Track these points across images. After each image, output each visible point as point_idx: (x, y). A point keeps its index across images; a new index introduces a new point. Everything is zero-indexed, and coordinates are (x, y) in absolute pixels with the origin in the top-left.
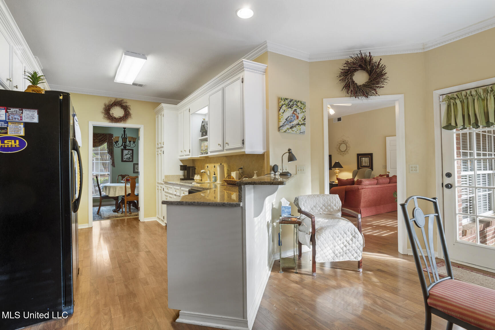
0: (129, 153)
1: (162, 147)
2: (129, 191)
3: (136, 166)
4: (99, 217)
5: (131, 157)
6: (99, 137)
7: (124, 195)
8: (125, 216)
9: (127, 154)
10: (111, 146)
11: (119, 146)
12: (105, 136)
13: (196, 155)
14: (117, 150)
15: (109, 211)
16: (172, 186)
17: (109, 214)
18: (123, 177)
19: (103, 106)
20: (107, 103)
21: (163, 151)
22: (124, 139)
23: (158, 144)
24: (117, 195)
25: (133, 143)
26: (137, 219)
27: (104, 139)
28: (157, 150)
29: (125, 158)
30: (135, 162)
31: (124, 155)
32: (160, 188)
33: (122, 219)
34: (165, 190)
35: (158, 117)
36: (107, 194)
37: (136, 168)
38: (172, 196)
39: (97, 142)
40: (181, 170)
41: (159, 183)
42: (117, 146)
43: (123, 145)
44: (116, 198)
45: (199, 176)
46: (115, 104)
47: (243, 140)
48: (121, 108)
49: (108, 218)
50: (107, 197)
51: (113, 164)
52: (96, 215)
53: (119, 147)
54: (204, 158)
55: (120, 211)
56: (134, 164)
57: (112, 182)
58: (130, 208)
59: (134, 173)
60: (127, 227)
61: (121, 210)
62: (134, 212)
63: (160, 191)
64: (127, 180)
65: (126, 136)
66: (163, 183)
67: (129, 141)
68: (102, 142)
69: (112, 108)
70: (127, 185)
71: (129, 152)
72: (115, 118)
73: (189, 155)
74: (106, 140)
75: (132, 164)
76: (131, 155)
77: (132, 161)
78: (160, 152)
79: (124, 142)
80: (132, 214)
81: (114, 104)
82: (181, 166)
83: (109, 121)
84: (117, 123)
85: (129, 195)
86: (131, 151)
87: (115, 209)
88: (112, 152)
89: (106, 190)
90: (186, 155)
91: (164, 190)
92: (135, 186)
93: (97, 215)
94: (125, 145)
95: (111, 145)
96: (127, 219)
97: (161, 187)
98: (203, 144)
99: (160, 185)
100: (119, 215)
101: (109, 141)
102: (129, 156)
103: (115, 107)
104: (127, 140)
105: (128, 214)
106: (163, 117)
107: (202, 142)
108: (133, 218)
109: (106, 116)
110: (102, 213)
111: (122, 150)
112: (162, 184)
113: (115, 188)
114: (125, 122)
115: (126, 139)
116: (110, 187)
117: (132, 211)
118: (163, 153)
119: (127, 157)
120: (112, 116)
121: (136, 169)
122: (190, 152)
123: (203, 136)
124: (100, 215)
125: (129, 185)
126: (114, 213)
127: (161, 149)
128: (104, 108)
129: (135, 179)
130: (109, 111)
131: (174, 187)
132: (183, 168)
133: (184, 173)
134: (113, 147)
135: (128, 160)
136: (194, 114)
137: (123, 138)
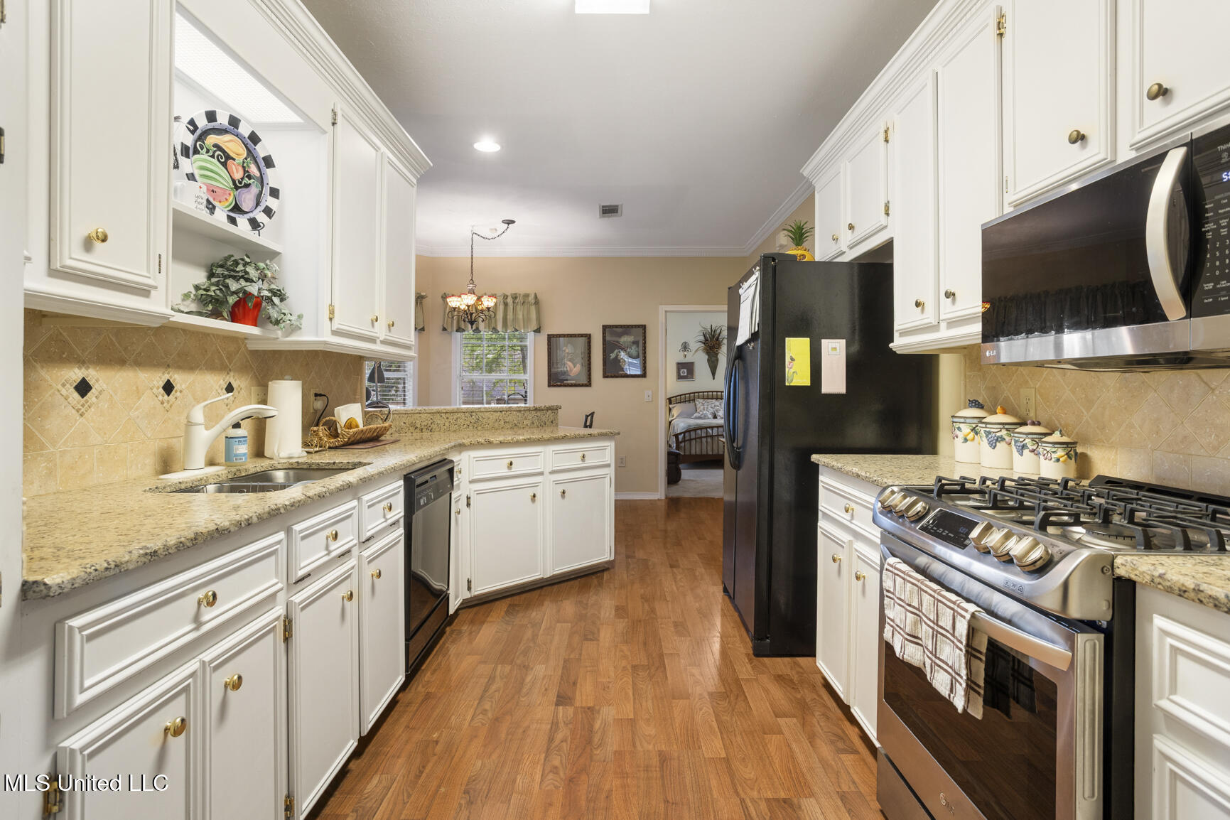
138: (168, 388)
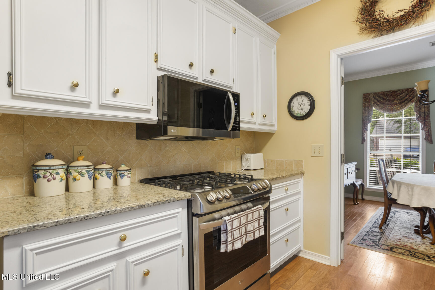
4: (376, 236)
10: (423, 107)
12: (410, 92)
17: (401, 237)
24: (414, 205)
27: (410, 96)
39: (396, 104)
51: (429, 138)
52: (375, 229)
68: (406, 102)
74: (413, 98)
88: (425, 118)
93: (378, 230)
100: (422, 248)
120: (377, 20)
124: (383, 233)
126: (415, 236)
134: (428, 108)
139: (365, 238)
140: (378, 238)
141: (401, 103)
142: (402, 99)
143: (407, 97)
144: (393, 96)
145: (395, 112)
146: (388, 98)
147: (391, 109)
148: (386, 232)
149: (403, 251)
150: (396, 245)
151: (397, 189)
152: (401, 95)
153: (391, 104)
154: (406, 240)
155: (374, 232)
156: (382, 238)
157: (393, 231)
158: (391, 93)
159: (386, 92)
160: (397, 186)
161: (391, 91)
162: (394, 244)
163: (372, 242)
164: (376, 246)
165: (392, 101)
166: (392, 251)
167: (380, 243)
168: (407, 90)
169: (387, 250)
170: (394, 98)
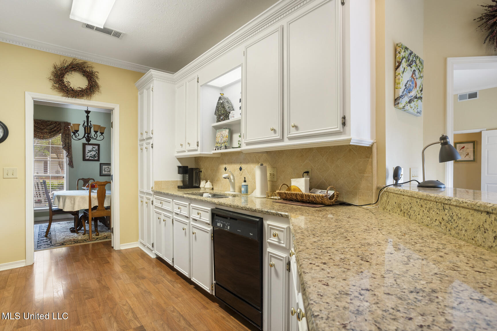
0: (94, 149)
1: (151, 138)
2: (95, 203)
3: (103, 166)
4: (47, 241)
5: (96, 155)
6: (49, 126)
7: (88, 208)
8: (90, 239)
9: (92, 151)
10: (67, 139)
11: (79, 137)
12: (58, 125)
13: (208, 150)
14: (77, 144)
15: (65, 230)
16: (171, 200)
17: (64, 237)
18: (86, 181)
19: (52, 69)
20: (59, 64)
21: (152, 144)
22: (88, 128)
23: (142, 134)
24: (76, 209)
25: (100, 134)
26: (108, 245)
27: (57, 128)
28: (139, 143)
29: (87, 156)
30: (102, 161)
31: (87, 151)
32: (145, 200)
33: (86, 245)
34: (157, 203)
35: (142, 93)
36: (61, 208)
37: (103, 169)
38: (171, 215)
39: (46, 133)
40: (179, 173)
41: (143, 192)
42: (76, 137)
43: (86, 136)
44: (76, 213)
45: (209, 183)
46: (73, 68)
47: (344, 118)
48: (82, 75)
49: (62, 244)
50: (60, 212)
51: (71, 164)
52: (42, 239)
53: (80, 139)
54: (219, 156)
55: (82, 230)
56: (101, 164)
57: (70, 188)
58: (96, 226)
59: (100, 175)
60: (94, 262)
61: (83, 228)
62: (103, 232)
63: (145, 205)
64: (93, 187)
65: (91, 124)
66: (151, 192)
67: (94, 131)
68: (54, 133)
69: (68, 73)
70: (92, 194)
71: (93, 147)
72: (73, 90)
73: (196, 150)
74: (60, 130)
75: (98, 163)
76: (96, 152)
77: (98, 160)
78: (145, 145)
79: (87, 132)
80: (100, 236)
81: (70, 67)
82: (179, 167)
83: (61, 94)
84: (76, 97)
85: (95, 208)
86: (97, 147)
87: (73, 227)
88: (68, 147)
89: (59, 201)
90: (189, 151)
91: (152, 204)
92: (105, 196)
93: (45, 238)
94: (88, 136)
95: (68, 137)
96: (93, 244)
97: (149, 199)
98: (219, 134)
99: (145, 196)
100: (80, 238)
101: (64, 132)
102: (93, 153)
103: (73, 73)
104: (92, 130)
105: (94, 236)
106: (151, 92)
107: (218, 130)
108: (102, 243)
109: (57, 86)
110: (53, 233)
111: (84, 145)
112: (148, 194)
113: (73, 198)
114: (90, 97)
115: (90, 128)
116: (65, 197)
117: (99, 229)
118: (152, 147)
119: (91, 155)
120: (66, 86)
121: (103, 171)
122: (198, 146)
123: (220, 121)
124: (50, 239)
125: (94, 194)
126: (72, 234)
127: (148, 141)
128: (53, 72)
129: (105, 185)
130: (63, 77)
131: (174, 201)
132: (183, 170)
133: (183, 177)
134: (71, 140)
135: (93, 159)
136: (205, 85)
137: (86, 126)
138: (241, 169)
139: (39, 245)
140: (49, 242)
141: (50, 133)
142: (51, 129)
143: (56, 129)
144: (43, 125)
145: (45, 140)
146: (38, 126)
147: (41, 136)
148: (52, 237)
149: (70, 243)
150: (64, 241)
151: (63, 202)
152: (50, 126)
153: (41, 132)
154: (69, 237)
155: (43, 240)
156: (52, 241)
157: (57, 235)
158: (42, 122)
159: (37, 120)
160: (63, 199)
161: (41, 120)
162: (62, 242)
163: (46, 245)
164: (51, 246)
165: (42, 130)
166: (63, 245)
167: (52, 244)
168: (55, 123)
169: (60, 245)
170: (44, 128)
